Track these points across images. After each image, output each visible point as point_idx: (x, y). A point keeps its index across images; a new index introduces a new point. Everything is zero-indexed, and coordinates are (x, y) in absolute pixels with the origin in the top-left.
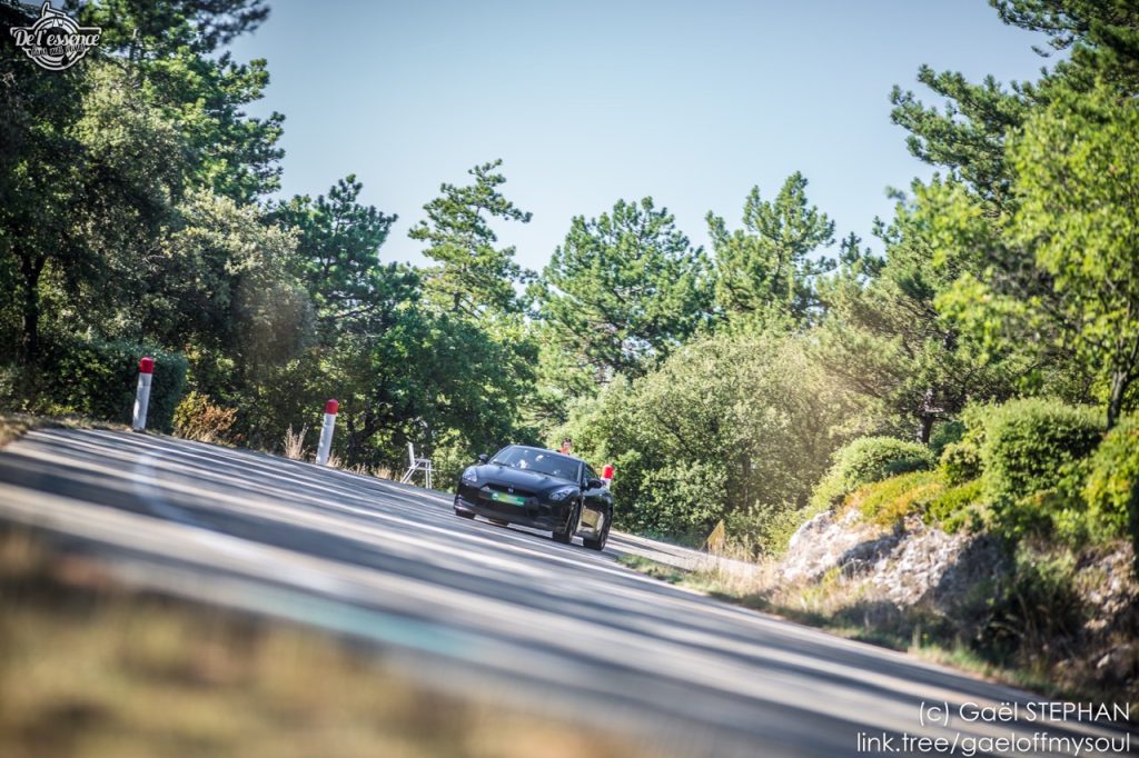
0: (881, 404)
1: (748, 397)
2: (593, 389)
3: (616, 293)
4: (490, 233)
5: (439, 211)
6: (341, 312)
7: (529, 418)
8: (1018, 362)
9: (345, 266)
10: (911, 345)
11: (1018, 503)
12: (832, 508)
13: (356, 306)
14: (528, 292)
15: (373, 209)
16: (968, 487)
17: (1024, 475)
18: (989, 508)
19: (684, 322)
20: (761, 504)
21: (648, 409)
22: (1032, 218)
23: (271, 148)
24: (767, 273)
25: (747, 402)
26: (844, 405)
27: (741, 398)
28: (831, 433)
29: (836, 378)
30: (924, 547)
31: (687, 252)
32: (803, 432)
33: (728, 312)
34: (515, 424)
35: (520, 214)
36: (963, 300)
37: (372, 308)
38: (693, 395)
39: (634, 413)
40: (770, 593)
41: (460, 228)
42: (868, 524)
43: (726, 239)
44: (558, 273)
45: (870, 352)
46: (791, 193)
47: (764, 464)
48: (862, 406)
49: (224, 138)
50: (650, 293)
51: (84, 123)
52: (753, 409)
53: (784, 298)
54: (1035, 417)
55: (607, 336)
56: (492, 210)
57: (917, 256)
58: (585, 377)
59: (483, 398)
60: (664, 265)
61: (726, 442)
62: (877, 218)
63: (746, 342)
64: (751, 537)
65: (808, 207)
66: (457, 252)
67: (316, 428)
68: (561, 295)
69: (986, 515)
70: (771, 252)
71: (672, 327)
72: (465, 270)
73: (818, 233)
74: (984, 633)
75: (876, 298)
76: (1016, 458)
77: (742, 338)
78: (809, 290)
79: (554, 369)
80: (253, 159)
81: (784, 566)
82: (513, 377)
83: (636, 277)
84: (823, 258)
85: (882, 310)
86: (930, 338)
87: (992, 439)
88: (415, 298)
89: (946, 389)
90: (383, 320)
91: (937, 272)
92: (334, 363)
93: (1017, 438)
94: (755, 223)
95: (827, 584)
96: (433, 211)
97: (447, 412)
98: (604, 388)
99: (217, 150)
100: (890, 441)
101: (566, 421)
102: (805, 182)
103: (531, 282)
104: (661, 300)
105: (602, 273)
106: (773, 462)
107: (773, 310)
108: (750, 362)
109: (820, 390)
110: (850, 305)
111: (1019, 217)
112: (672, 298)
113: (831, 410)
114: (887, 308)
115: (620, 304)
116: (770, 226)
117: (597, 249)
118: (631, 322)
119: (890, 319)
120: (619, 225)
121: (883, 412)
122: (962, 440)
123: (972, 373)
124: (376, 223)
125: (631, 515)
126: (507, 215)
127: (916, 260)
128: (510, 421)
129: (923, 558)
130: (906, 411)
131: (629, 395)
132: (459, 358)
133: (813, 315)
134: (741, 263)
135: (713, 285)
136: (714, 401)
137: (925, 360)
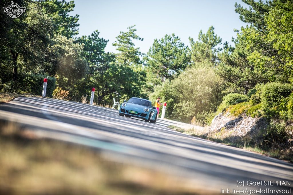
0: (235, 85)
1: (201, 84)
2: (161, 83)
3: (166, 58)
4: (133, 44)
5: (120, 38)
6: (95, 65)
7: (144, 91)
8: (270, 73)
9: (96, 53)
10: (242, 70)
11: (270, 109)
12: (223, 112)
13: (99, 63)
14: (143, 59)
15: (103, 39)
16: (257, 106)
17: (272, 102)
18: (263, 111)
19: (184, 65)
20: (205, 111)
21: (175, 88)
22: (272, 36)
23: (76, 23)
24: (205, 52)
25: (200, 85)
26: (225, 85)
27: (199, 84)
28: (222, 93)
29: (223, 78)
30: (247, 121)
31: (184, 47)
32: (215, 93)
33: (195, 62)
34: (141, 93)
35: (140, 39)
36: (255, 57)
37: (103, 64)
38: (186, 84)
39: (171, 89)
40: (207, 134)
41: (125, 43)
42: (232, 116)
43: (194, 43)
44: (151, 54)
45: (232, 71)
46: (210, 31)
47: (205, 101)
48: (230, 86)
49: (64, 21)
50: (175, 58)
51: (27, 18)
52: (202, 87)
53: (209, 58)
54: (274, 87)
55: (164, 69)
56: (133, 38)
57: (243, 46)
58: (159, 80)
59: (132, 86)
60: (178, 51)
61: (195, 96)
62: (232, 37)
63: (200, 70)
64: (202, 120)
65: (215, 35)
66: (125, 49)
67: (90, 95)
68: (152, 59)
69: (262, 113)
70: (205, 47)
71: (181, 67)
72: (127, 53)
73: (217, 41)
74: (262, 143)
75: (232, 57)
76: (270, 98)
77: (199, 69)
78: (215, 56)
79: (151, 78)
80: (71, 26)
81: (211, 127)
82: (140, 81)
83: (171, 54)
84: (219, 48)
85: (234, 61)
86: (247, 67)
87: (263, 93)
88: (114, 61)
89: (251, 81)
90: (106, 67)
91: (248, 50)
92: (94, 78)
93: (269, 93)
94: (201, 39)
95: (222, 132)
96: (118, 39)
97: (123, 90)
98: (163, 83)
99: (62, 24)
100: (237, 94)
101: (154, 92)
102: (214, 28)
103: (144, 56)
104: (177, 60)
105: (162, 53)
106: (208, 101)
107: (207, 61)
108: (201, 75)
109: (219, 82)
110: (226, 59)
111: (268, 36)
112: (180, 59)
113: (222, 87)
114: (236, 60)
115: (167, 61)
116: (205, 40)
117: (161, 47)
118: (170, 66)
119: (236, 63)
120: (166, 41)
121: (235, 87)
122: (255, 93)
123: (258, 76)
124: (103, 42)
125: (171, 115)
126: (137, 39)
127: (243, 47)
128: (139, 92)
129: (246, 124)
130: (241, 87)
131: (170, 84)
132: (126, 76)
133: (217, 62)
134: (198, 49)
135: (191, 55)
136: (192, 86)
137: (246, 73)
